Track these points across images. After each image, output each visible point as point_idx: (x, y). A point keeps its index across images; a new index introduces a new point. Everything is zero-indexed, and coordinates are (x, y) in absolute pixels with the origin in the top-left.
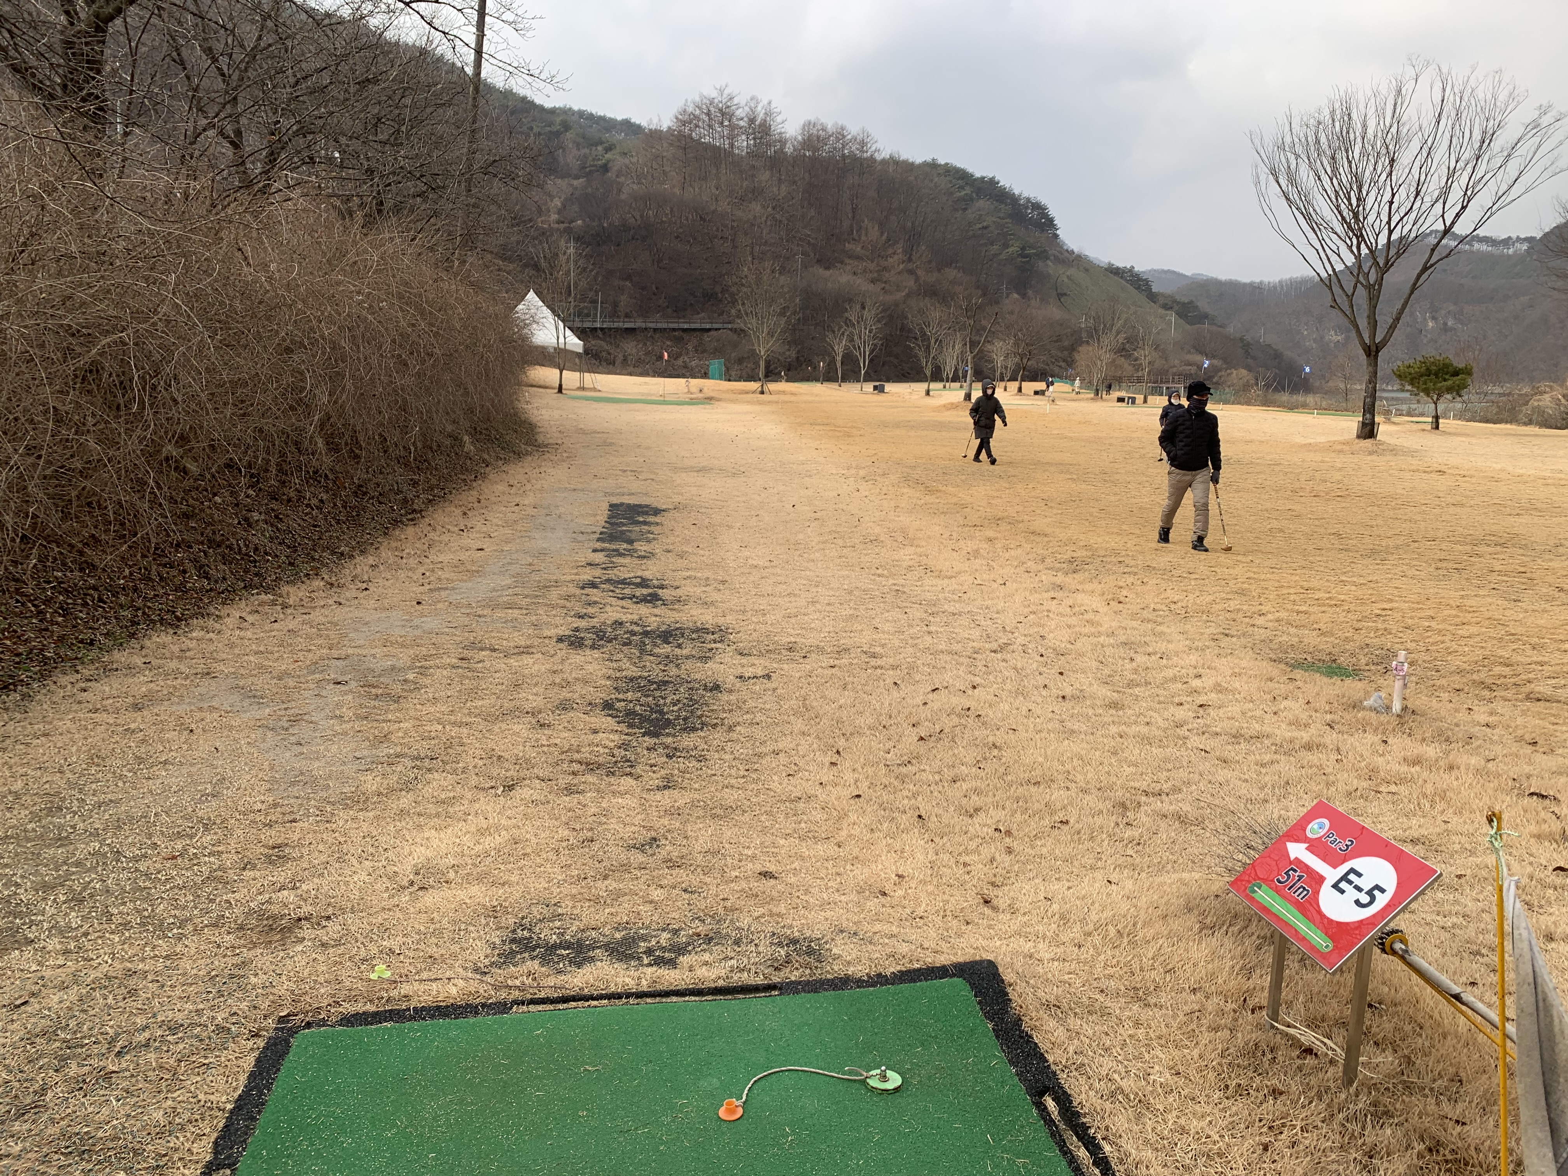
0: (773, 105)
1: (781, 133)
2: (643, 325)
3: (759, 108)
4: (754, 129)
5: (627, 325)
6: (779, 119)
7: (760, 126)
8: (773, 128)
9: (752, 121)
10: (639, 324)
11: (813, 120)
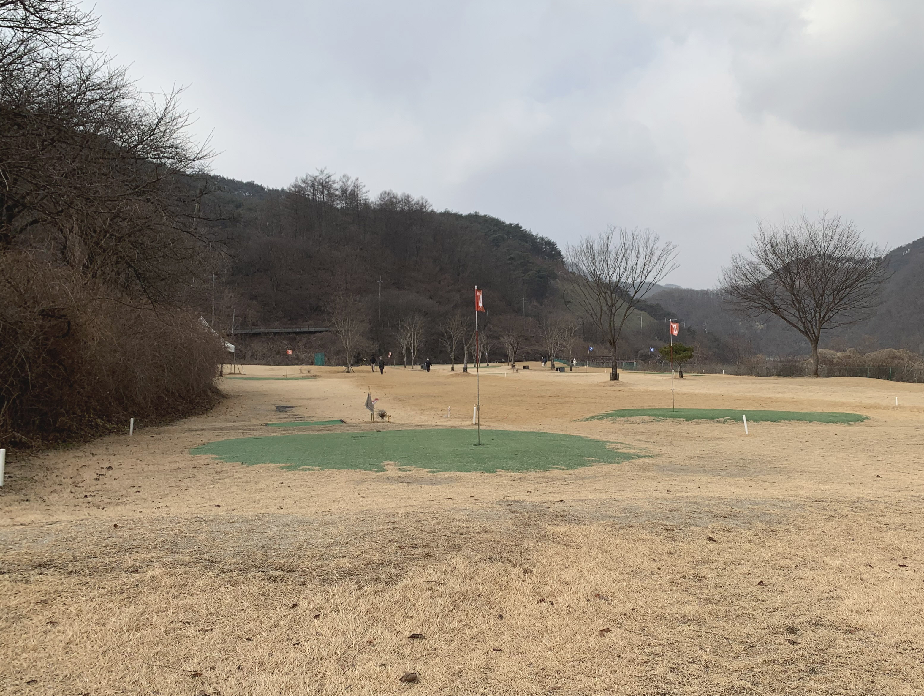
0: (359, 181)
1: (365, 200)
2: (266, 331)
3: (349, 183)
4: (346, 197)
5: (254, 331)
6: (364, 190)
7: (350, 194)
8: (359, 196)
9: (344, 191)
10: (263, 330)
11: (387, 191)
